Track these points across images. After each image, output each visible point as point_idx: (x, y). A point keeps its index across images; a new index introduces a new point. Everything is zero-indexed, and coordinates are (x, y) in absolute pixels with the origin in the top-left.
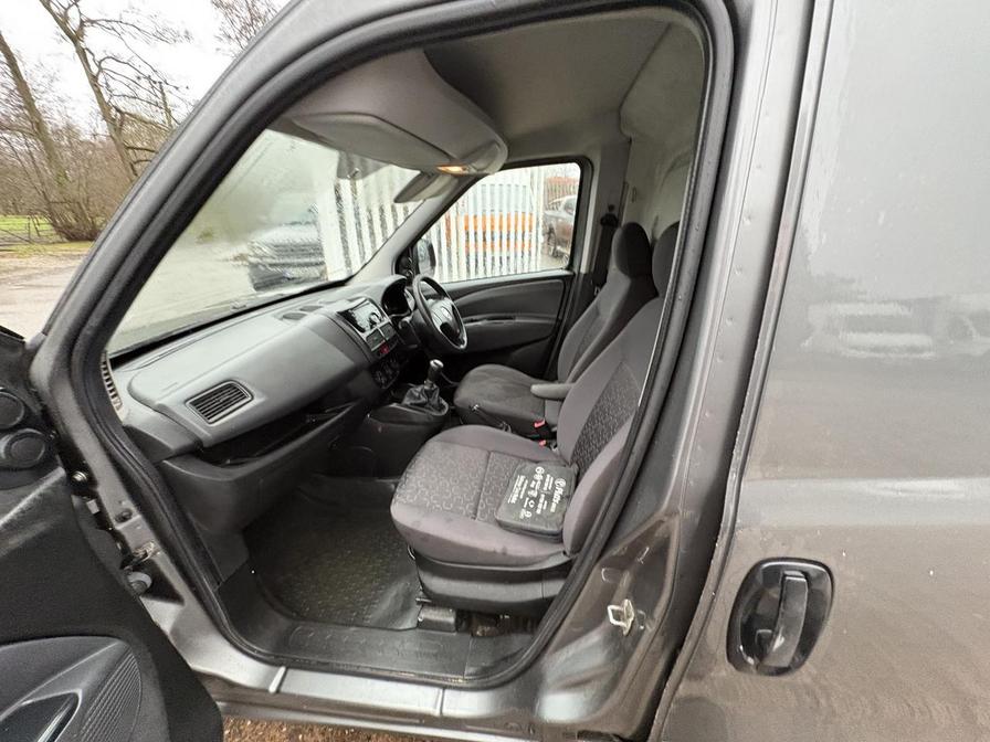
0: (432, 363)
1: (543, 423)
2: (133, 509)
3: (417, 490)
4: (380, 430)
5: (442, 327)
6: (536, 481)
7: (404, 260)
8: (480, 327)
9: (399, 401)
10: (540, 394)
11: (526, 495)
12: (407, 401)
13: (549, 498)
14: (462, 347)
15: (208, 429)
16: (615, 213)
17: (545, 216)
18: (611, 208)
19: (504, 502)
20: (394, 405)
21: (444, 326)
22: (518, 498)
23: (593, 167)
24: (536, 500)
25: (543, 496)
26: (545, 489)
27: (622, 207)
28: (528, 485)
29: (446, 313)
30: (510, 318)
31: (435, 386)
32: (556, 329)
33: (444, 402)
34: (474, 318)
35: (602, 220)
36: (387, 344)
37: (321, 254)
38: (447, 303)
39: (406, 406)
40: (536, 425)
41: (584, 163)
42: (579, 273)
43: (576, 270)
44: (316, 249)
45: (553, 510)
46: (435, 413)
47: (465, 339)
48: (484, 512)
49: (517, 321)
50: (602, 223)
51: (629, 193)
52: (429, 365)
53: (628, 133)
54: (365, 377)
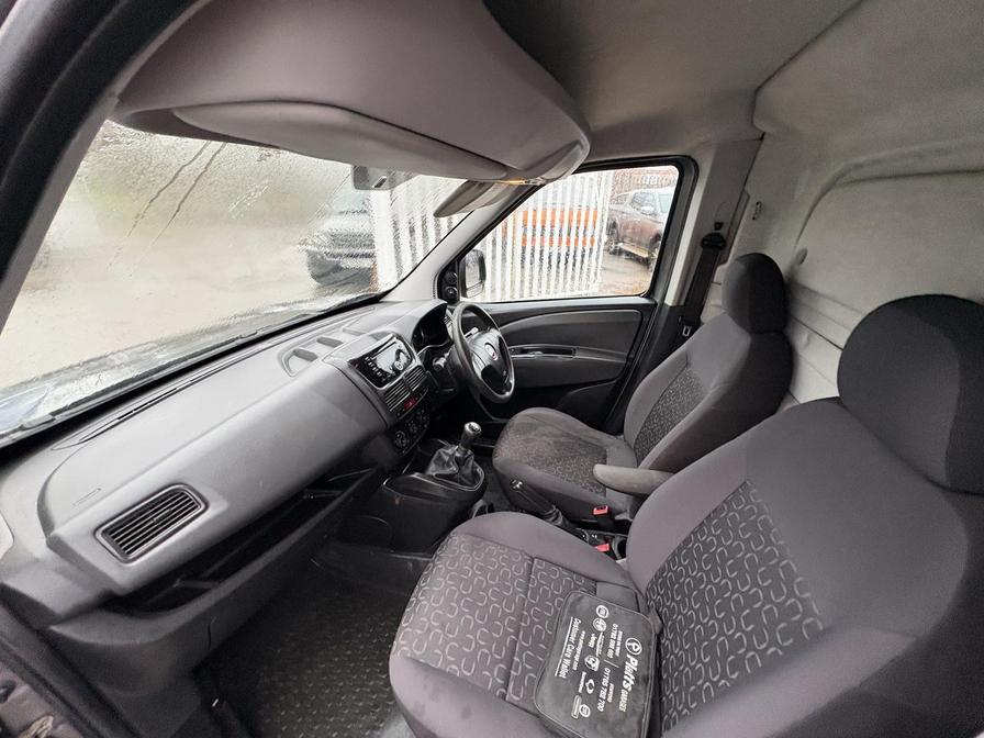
0: (467, 426)
1: (605, 511)
2: (17, 680)
3: (429, 630)
4: (397, 502)
5: (483, 372)
6: (598, 634)
7: (448, 275)
8: (532, 360)
9: (422, 470)
10: (606, 480)
11: (583, 666)
12: (433, 469)
13: (618, 676)
14: (508, 394)
15: (125, 572)
16: (723, 231)
17: (610, 210)
18: (719, 225)
19: (548, 674)
20: (415, 475)
21: (487, 371)
22: (570, 667)
23: (697, 171)
24: (596, 676)
25: (607, 671)
26: (610, 654)
27: (735, 225)
28: (586, 641)
29: (491, 351)
30: (569, 352)
31: (470, 452)
32: (626, 370)
33: (479, 470)
34: (526, 347)
35: (704, 240)
36: (414, 396)
37: (371, 245)
38: (493, 336)
39: (431, 477)
40: (596, 512)
41: (686, 165)
42: (663, 303)
43: (658, 300)
44: (369, 241)
45: (623, 706)
46: (466, 488)
47: (512, 381)
48: (519, 680)
49: (579, 356)
50: (703, 245)
51: (750, 210)
52: (463, 427)
53: (762, 126)
54: (381, 441)
